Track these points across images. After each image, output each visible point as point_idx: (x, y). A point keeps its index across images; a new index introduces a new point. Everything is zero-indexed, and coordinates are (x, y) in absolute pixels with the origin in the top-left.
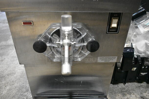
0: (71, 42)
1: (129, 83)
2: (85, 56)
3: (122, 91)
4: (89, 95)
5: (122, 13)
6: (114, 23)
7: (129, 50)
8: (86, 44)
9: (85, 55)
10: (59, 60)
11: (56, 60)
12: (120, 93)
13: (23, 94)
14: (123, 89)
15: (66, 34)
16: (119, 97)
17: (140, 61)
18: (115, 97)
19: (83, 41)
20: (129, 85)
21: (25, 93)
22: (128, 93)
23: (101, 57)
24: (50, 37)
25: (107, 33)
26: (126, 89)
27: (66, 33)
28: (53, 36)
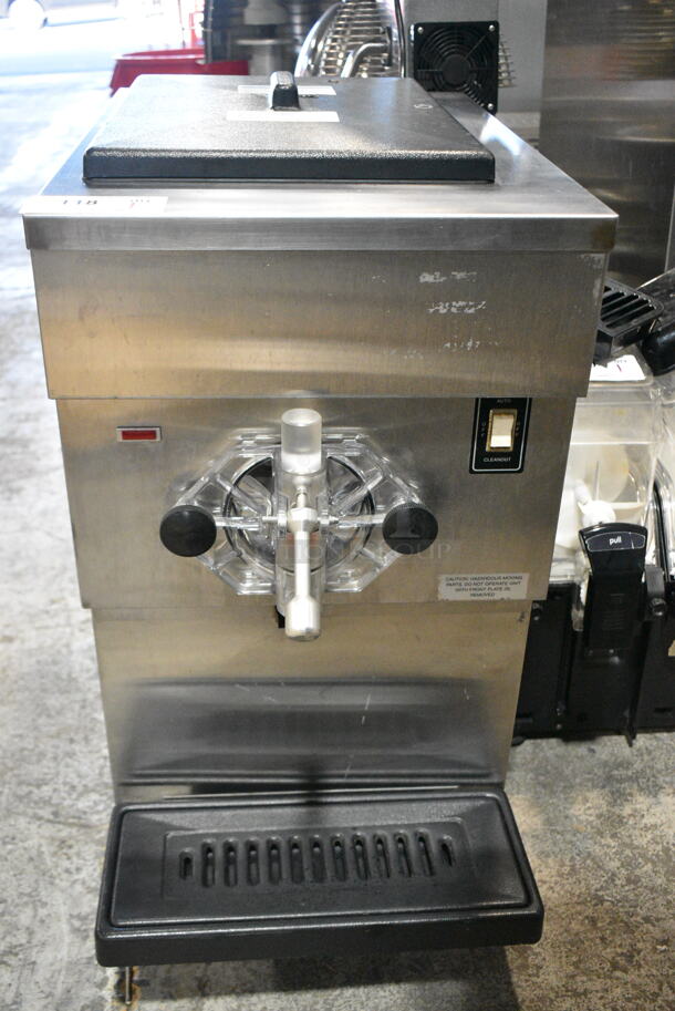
0: (319, 516)
1: (658, 735)
2: (378, 570)
3: (609, 779)
4: (407, 780)
5: (531, 399)
6: (499, 434)
7: (619, 540)
8: (382, 521)
9: (379, 567)
10: (265, 588)
11: (250, 589)
12: (594, 787)
13: (31, 792)
14: (619, 765)
15: (300, 484)
16: (589, 808)
17: (659, 602)
18: (568, 806)
19: (368, 504)
20: (658, 747)
21: (38, 786)
22: (644, 786)
23: (453, 576)
24: (229, 488)
25: (471, 471)
26: (638, 766)
27: (301, 480)
28: (241, 485)
